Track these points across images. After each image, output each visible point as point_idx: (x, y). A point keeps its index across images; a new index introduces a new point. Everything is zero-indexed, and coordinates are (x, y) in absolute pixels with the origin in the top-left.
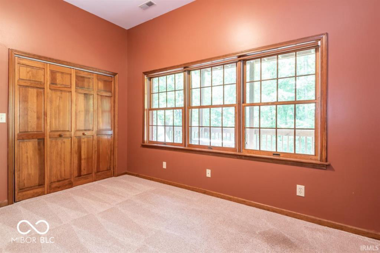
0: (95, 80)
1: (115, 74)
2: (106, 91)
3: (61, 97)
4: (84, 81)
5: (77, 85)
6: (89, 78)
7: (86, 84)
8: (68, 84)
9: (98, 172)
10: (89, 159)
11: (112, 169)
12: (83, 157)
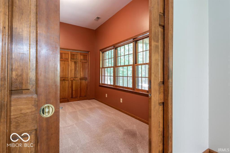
0: (79, 55)
1: (88, 52)
2: (84, 60)
3: (64, 64)
4: (74, 56)
5: (71, 58)
6: (77, 55)
7: (75, 57)
8: (67, 58)
9: (80, 97)
10: (76, 90)
11: (87, 96)
12: (74, 89)
